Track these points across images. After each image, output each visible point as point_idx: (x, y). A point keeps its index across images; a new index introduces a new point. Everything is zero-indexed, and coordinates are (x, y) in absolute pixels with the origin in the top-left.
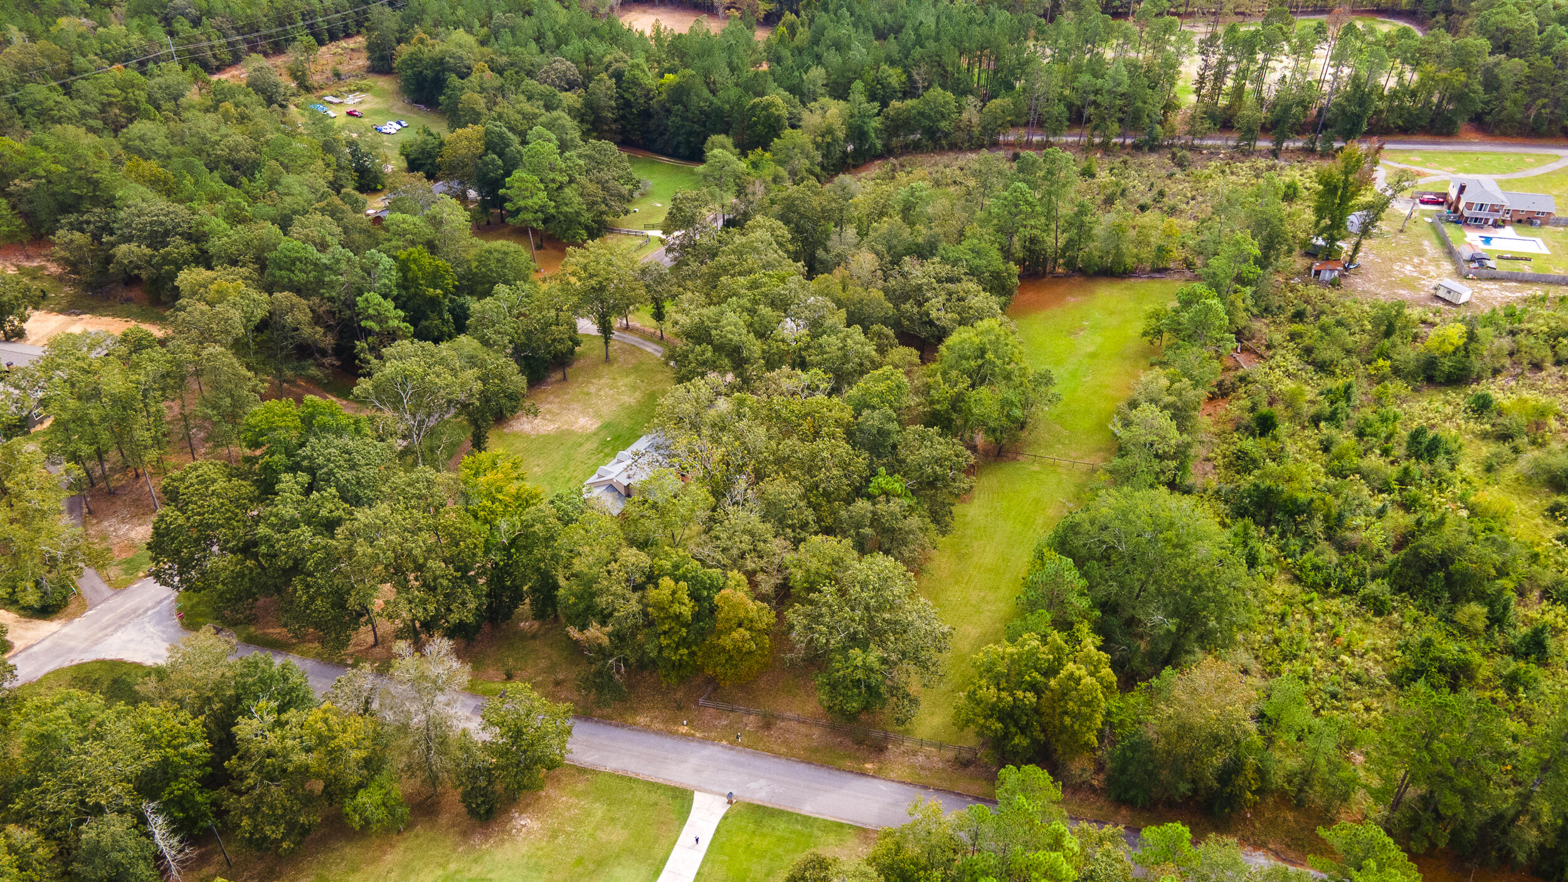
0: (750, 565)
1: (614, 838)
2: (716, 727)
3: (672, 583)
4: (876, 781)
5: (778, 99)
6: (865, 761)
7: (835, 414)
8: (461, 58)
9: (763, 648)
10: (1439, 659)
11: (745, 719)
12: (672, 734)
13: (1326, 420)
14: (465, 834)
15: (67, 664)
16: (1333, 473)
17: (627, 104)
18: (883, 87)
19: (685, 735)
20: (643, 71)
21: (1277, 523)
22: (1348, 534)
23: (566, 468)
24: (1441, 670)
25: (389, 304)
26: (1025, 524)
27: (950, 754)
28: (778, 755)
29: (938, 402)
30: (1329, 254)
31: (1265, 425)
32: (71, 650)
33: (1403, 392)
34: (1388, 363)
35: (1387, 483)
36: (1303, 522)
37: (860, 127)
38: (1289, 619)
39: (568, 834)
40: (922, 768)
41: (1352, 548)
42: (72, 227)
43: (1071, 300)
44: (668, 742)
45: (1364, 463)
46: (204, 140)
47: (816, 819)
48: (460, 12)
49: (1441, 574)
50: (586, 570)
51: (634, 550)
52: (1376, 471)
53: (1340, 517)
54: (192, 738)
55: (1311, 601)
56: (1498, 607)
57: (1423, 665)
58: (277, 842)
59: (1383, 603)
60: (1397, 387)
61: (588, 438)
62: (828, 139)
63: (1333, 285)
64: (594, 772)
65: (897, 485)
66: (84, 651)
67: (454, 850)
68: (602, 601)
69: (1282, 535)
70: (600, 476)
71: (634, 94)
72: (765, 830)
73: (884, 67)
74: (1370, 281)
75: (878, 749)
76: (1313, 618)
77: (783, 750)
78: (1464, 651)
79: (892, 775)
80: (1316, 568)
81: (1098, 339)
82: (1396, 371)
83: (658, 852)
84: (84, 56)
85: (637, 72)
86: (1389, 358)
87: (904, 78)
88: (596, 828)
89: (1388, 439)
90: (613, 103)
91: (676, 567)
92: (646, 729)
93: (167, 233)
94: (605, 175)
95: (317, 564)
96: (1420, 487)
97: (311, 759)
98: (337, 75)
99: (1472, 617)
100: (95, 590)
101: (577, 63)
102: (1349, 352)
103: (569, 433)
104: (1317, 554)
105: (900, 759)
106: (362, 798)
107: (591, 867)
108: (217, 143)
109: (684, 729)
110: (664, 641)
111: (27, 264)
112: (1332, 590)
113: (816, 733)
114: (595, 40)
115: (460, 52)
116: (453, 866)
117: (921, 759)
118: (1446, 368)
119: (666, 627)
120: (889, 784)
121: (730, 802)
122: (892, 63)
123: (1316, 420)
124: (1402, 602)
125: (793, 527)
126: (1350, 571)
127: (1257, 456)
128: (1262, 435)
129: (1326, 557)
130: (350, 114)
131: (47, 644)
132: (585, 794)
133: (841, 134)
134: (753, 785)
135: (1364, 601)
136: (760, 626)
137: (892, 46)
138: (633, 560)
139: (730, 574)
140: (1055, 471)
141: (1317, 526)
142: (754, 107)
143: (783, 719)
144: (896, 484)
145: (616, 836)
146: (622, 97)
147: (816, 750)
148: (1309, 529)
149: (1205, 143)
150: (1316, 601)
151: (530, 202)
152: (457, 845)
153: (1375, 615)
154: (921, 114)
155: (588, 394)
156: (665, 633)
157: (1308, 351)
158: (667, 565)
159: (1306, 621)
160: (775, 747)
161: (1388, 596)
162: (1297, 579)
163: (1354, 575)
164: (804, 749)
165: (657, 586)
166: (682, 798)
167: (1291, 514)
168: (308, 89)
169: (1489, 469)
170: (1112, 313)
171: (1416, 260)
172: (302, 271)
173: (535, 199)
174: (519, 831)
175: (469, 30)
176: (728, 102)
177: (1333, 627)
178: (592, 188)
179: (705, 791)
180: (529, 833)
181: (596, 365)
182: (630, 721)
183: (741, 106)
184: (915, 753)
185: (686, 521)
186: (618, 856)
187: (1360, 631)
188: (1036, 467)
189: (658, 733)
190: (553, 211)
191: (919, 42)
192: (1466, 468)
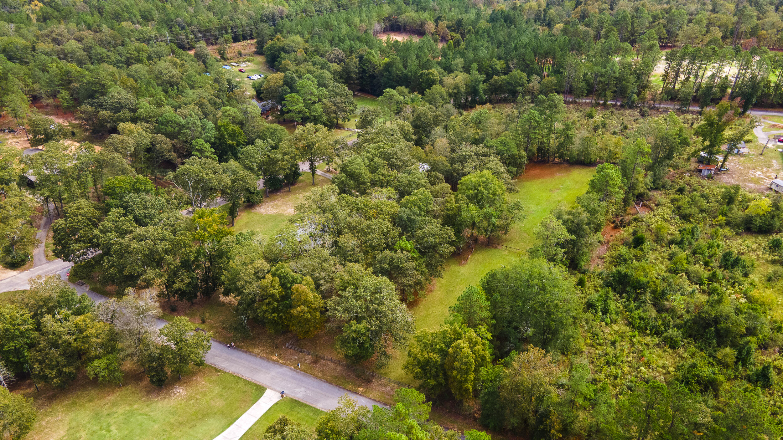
0: (317, 275)
1: (217, 405)
2: (291, 359)
3: (271, 277)
4: (361, 397)
5: (435, 71)
6: (359, 386)
7: (389, 209)
8: (292, 47)
9: (315, 318)
10: (697, 376)
11: (306, 357)
12: (268, 359)
13: (676, 244)
14: (149, 392)
15: (12, 290)
16: (670, 271)
17: (364, 71)
18: (493, 70)
19: (274, 361)
20: (373, 56)
21: (627, 292)
22: (666, 303)
24: (698, 382)
25: (208, 146)
28: (316, 377)
30: (708, 161)
31: (638, 242)
32: (17, 284)
33: (729, 234)
34: (725, 218)
35: (701, 280)
36: (640, 294)
37: (474, 87)
38: (617, 344)
39: (197, 399)
40: (387, 394)
41: (667, 311)
42: (89, 104)
43: (558, 175)
44: (265, 363)
45: (692, 268)
46: (161, 73)
47: (322, 411)
48: (300, 28)
49: (712, 329)
50: (235, 268)
52: (696, 272)
53: (663, 293)
54: (25, 322)
55: (634, 336)
56: (744, 352)
57: (688, 378)
58: (52, 379)
59: (676, 342)
60: (727, 231)
62: (456, 91)
63: (708, 178)
64: (224, 372)
66: (22, 285)
67: (140, 399)
68: (240, 284)
69: (628, 300)
71: (367, 66)
72: (293, 413)
73: (494, 59)
74: (733, 177)
75: (368, 381)
76: (632, 344)
77: (320, 375)
78: (714, 373)
79: (371, 396)
80: (641, 318)
81: (565, 194)
82: (728, 223)
83: (235, 415)
84: (130, 38)
85: (369, 56)
86: (726, 216)
87: (504, 66)
88: (212, 398)
89: (710, 257)
90: (357, 70)
92: (257, 355)
93: (122, 107)
94: (338, 99)
95: (115, 251)
96: (720, 283)
97: (71, 339)
98: (240, 54)
99: (726, 355)
100: (40, 260)
101: (345, 52)
102: (702, 211)
103: (281, 215)
104: (644, 311)
105: (377, 388)
106: (96, 363)
107: (200, 416)
108: (165, 74)
109: (275, 358)
110: (265, 308)
111: (74, 122)
112: (648, 332)
113: (339, 368)
114: (357, 42)
115: (293, 44)
116: (136, 406)
117: (388, 389)
118: (758, 224)
119: (268, 301)
120: (368, 400)
121: (282, 397)
122: (500, 58)
123: (671, 243)
124: (688, 343)
126: (660, 322)
127: (627, 257)
128: (635, 247)
129: (649, 313)
130: (240, 71)
131: (8, 280)
132: (214, 382)
133: (463, 90)
134: (297, 390)
135: (665, 340)
136: (315, 306)
137: (502, 51)
138: (259, 265)
139: (305, 277)
140: (515, 256)
141: (648, 296)
142: (422, 74)
144: (409, 246)
145: (219, 403)
146: (361, 67)
147: (337, 377)
148: (643, 297)
149: (662, 106)
150: (637, 337)
151: (294, 108)
152: (143, 396)
153: (670, 347)
154: (508, 83)
156: (267, 304)
157: (679, 208)
159: (627, 346)
160: (316, 373)
161: (679, 338)
162: (629, 324)
163: (662, 324)
164: (331, 376)
165: (264, 278)
166: (260, 390)
167: (635, 288)
168: (225, 59)
169: (769, 279)
170: (577, 182)
171: (765, 170)
172: (171, 126)
173: (297, 107)
174: (175, 394)
175: (302, 35)
176: (411, 72)
177: (641, 351)
178: (329, 104)
179: (273, 389)
180: (179, 396)
181: (307, 186)
182: (251, 350)
183: (416, 74)
184: (386, 386)
186: (215, 413)
187: (659, 356)
188: (506, 253)
189: (262, 358)
190: (308, 114)
191: (516, 49)
192: (754, 277)
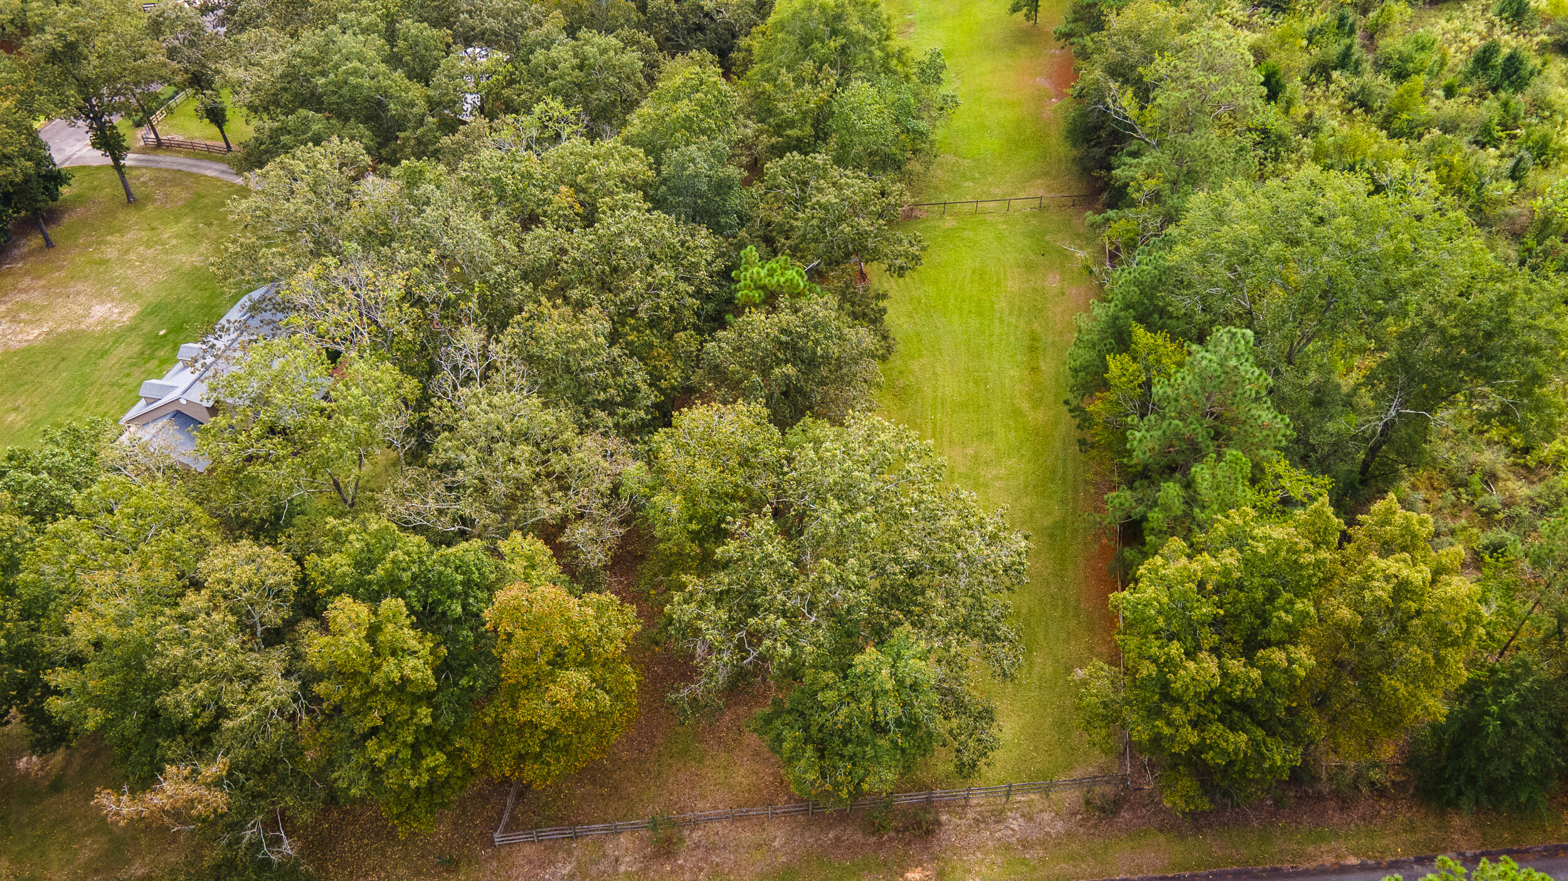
0: (548, 512)
3: (362, 610)
6: (903, 867)
7: (615, 166)
9: (625, 696)
11: (609, 847)
23: (79, 402)
26: (980, 314)
27: (1070, 797)
29: (791, 124)
31: (1270, 87)
40: (1026, 844)
50: (113, 633)
51: (246, 546)
61: (119, 337)
65: (791, 274)
70: (150, 401)
75: (922, 831)
91: (365, 563)
103: (76, 336)
105: (973, 837)
110: (378, 752)
113: (778, 835)
117: (1016, 824)
119: (375, 718)
125: (607, 406)
136: (608, 649)
138: (245, 573)
139: (503, 546)
140: (983, 223)
143: (695, 824)
155: (104, 262)
156: (374, 731)
158: (340, 563)
165: (324, 627)
184: (999, 817)
185: (362, 446)
188: (949, 222)
